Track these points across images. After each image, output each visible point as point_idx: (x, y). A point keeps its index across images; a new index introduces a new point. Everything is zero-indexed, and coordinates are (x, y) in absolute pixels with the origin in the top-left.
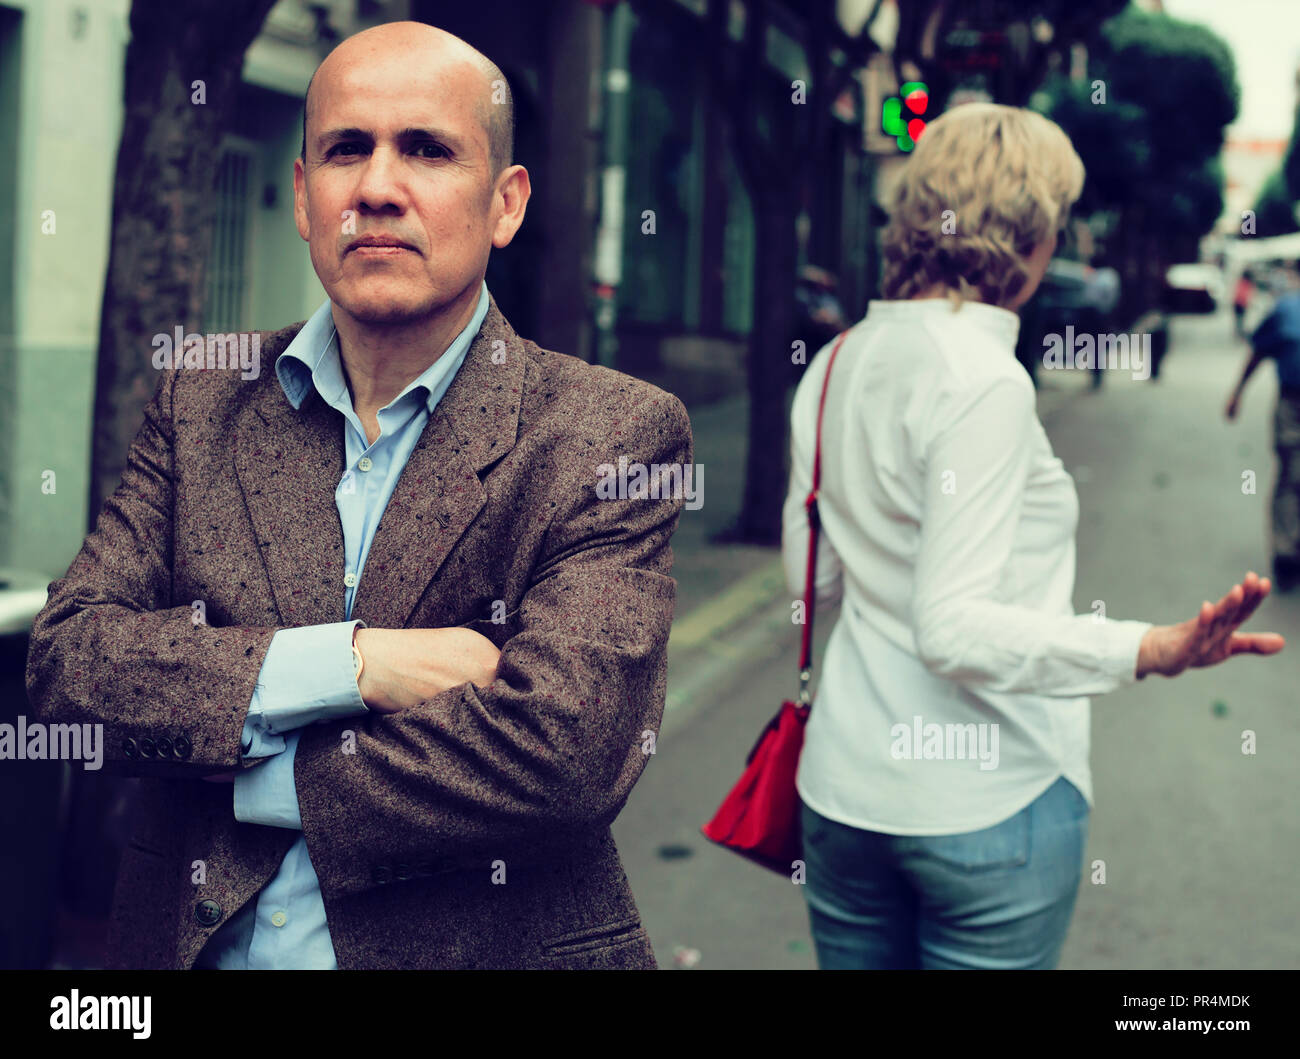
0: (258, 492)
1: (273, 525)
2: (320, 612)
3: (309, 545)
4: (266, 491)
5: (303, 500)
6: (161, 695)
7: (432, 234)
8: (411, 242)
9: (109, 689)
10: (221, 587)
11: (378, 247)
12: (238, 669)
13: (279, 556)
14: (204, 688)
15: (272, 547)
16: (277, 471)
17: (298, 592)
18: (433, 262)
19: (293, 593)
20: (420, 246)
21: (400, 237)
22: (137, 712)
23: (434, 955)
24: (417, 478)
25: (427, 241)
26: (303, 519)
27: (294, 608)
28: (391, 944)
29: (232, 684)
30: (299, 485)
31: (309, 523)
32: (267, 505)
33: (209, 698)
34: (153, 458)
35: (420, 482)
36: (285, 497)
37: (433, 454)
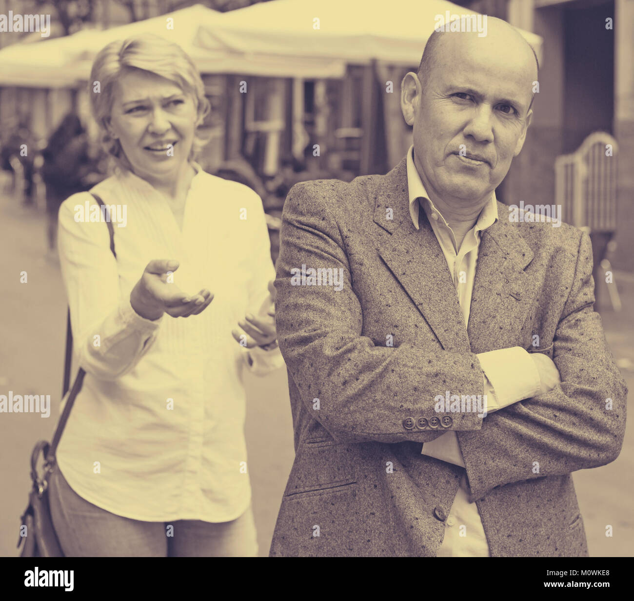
0: (404, 274)
1: (420, 292)
2: (460, 340)
3: (444, 303)
4: (408, 272)
5: (432, 277)
6: (428, 391)
7: (499, 156)
8: (488, 160)
9: (397, 388)
10: (406, 327)
11: (472, 159)
12: (472, 377)
13: (430, 310)
14: (457, 387)
15: (424, 305)
16: (410, 261)
17: (447, 330)
18: (495, 171)
19: (445, 331)
20: (492, 162)
21: (484, 157)
22: (415, 402)
23: (533, 534)
24: (489, 272)
25: (496, 160)
26: (436, 288)
27: (447, 339)
28: (513, 531)
29: (472, 384)
30: (426, 269)
31: (440, 290)
32: (412, 281)
33: (460, 392)
34: (331, 250)
35: (491, 274)
36: (421, 276)
37: (494, 259)
